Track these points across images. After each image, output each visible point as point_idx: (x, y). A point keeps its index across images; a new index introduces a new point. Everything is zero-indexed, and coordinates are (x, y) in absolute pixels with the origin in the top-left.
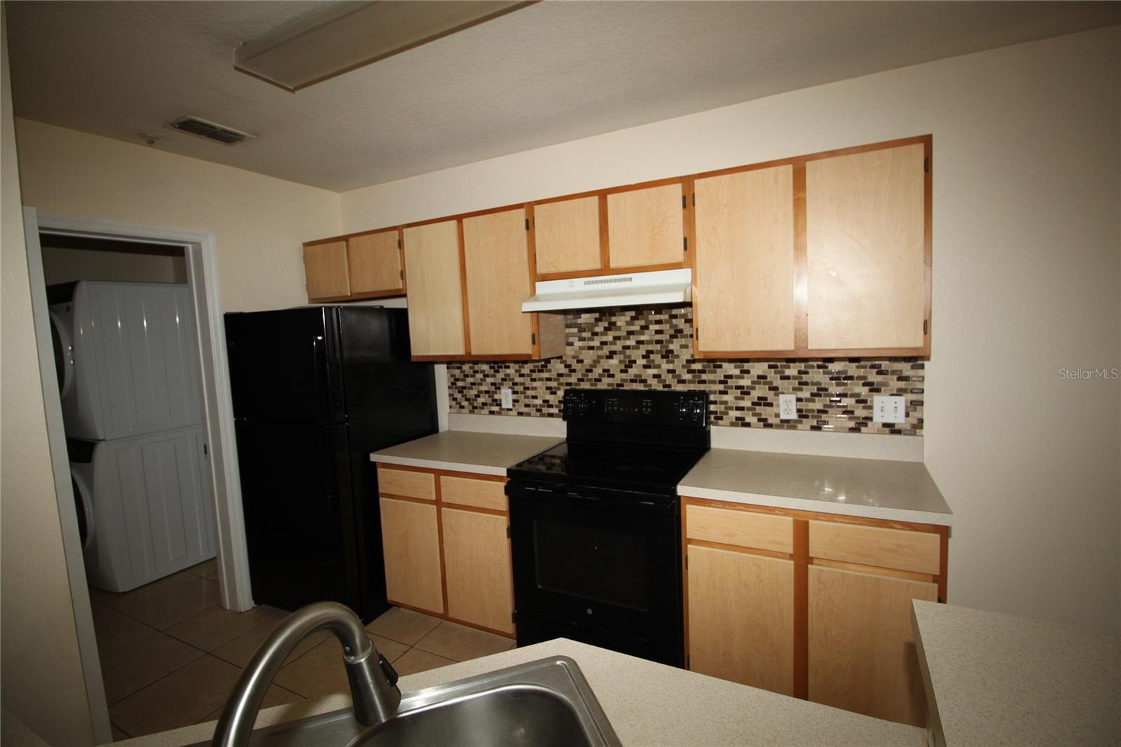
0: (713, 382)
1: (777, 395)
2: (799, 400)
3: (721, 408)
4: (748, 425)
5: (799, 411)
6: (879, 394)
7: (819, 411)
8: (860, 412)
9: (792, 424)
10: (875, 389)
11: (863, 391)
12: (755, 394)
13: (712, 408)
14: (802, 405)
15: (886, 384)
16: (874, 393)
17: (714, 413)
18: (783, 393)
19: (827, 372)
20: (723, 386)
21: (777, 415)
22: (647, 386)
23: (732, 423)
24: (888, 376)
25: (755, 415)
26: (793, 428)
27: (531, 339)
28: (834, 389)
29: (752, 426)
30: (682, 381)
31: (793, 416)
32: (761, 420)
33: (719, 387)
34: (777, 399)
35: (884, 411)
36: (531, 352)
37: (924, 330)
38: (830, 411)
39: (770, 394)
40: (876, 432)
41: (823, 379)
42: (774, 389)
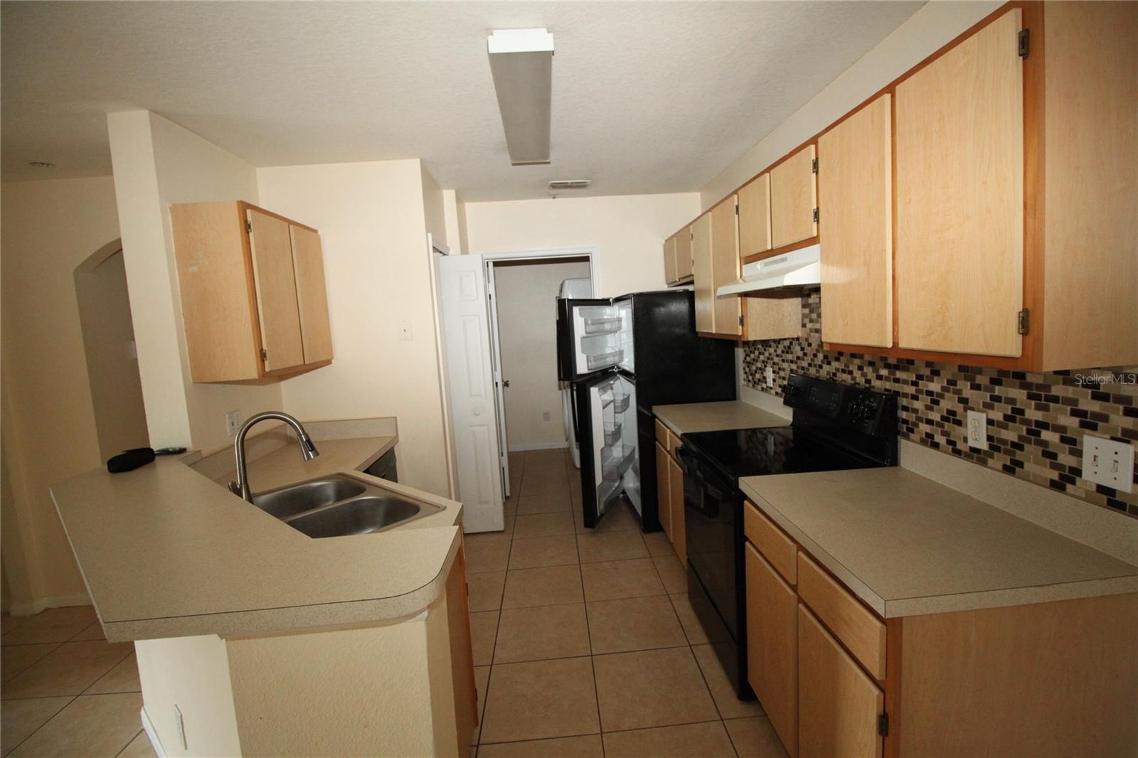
0: (905, 382)
1: (965, 410)
2: (990, 422)
3: (910, 417)
4: (935, 446)
5: (990, 438)
6: (1094, 433)
7: (1014, 445)
8: (1066, 459)
9: (982, 456)
10: (1090, 423)
11: (1072, 423)
12: (946, 404)
13: (904, 415)
14: (995, 431)
15: (1105, 418)
16: (1087, 431)
17: (906, 422)
18: (972, 409)
19: (1025, 386)
20: (914, 388)
21: (965, 440)
22: (854, 378)
23: (922, 439)
24: (1111, 404)
25: (944, 433)
26: (983, 462)
27: (739, 321)
28: (1033, 414)
29: (941, 448)
30: (879, 377)
31: (983, 445)
32: (949, 442)
33: (911, 390)
34: (966, 417)
35: (1099, 464)
36: (740, 333)
37: (1023, 327)
38: (1027, 446)
39: (959, 408)
40: (1088, 499)
41: (1019, 394)
42: (963, 401)
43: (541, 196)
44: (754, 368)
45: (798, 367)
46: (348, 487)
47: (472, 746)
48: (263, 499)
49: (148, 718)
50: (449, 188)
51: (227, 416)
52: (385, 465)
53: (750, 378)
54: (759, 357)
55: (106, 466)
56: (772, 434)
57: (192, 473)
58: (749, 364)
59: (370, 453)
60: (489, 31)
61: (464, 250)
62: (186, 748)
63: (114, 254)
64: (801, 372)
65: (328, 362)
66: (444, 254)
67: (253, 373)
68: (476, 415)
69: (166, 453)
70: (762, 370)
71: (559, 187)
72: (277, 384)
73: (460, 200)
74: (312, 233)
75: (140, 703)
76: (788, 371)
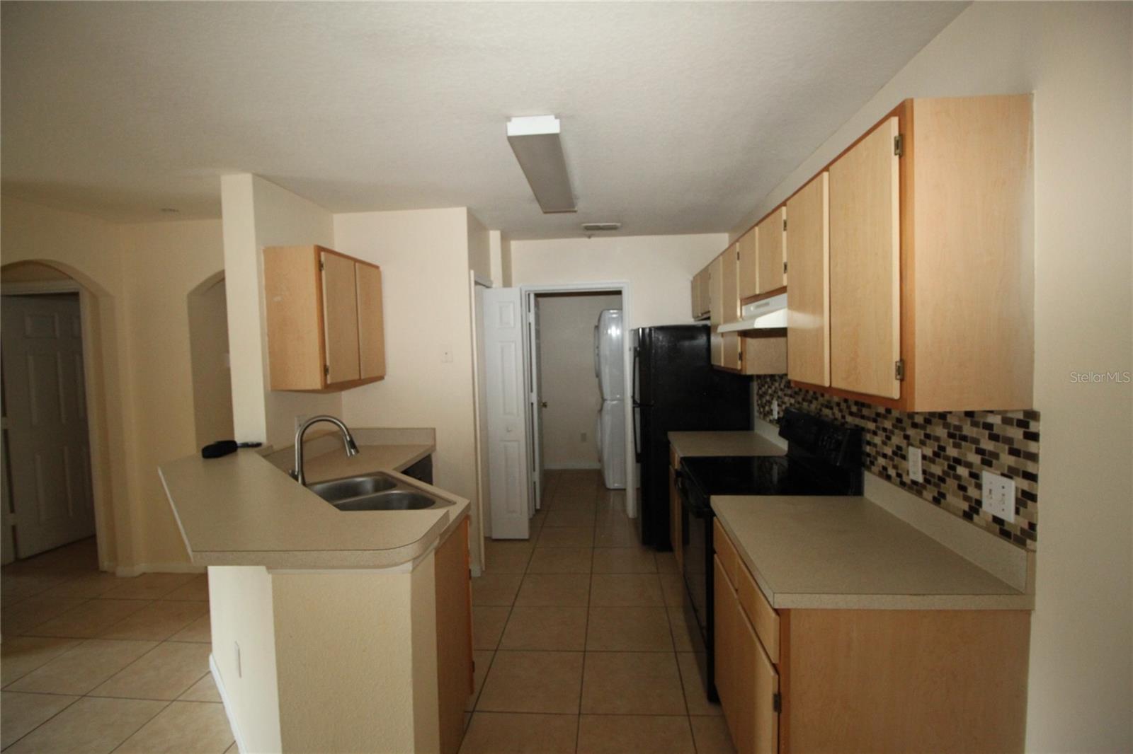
0: (868, 419)
1: (908, 446)
2: (924, 457)
3: (872, 451)
4: (888, 478)
5: (924, 472)
6: (990, 469)
7: (939, 478)
8: (972, 491)
9: (919, 488)
10: (988, 460)
11: (975, 459)
12: (895, 440)
13: (868, 449)
14: (927, 466)
15: (997, 457)
16: (986, 468)
17: (868, 455)
18: (912, 445)
19: (946, 425)
20: (874, 424)
21: (908, 474)
22: (833, 414)
23: (880, 472)
24: (1000, 444)
25: (895, 467)
26: (919, 494)
27: (738, 356)
28: (952, 452)
29: (893, 480)
30: (851, 414)
31: (920, 478)
32: (899, 475)
33: (871, 426)
34: (907, 452)
35: (993, 497)
36: (739, 368)
37: (899, 374)
38: (948, 480)
39: (903, 443)
40: (988, 529)
41: (940, 432)
42: (907, 437)
43: (580, 236)
44: (764, 401)
45: (795, 402)
46: (384, 482)
47: (466, 712)
48: (319, 487)
49: (215, 662)
50: (496, 229)
51: (296, 418)
52: (422, 469)
53: (762, 410)
54: (767, 390)
55: (200, 454)
56: (776, 463)
57: (264, 463)
58: (761, 396)
59: (409, 458)
60: (509, 119)
61: (507, 283)
62: (240, 675)
63: (218, 282)
64: (797, 406)
65: (381, 378)
66: (488, 287)
67: (317, 385)
68: (509, 431)
69: (246, 446)
70: (770, 403)
71: (592, 230)
72: (339, 393)
73: (505, 238)
74: (373, 269)
75: (210, 650)
76: (788, 405)
